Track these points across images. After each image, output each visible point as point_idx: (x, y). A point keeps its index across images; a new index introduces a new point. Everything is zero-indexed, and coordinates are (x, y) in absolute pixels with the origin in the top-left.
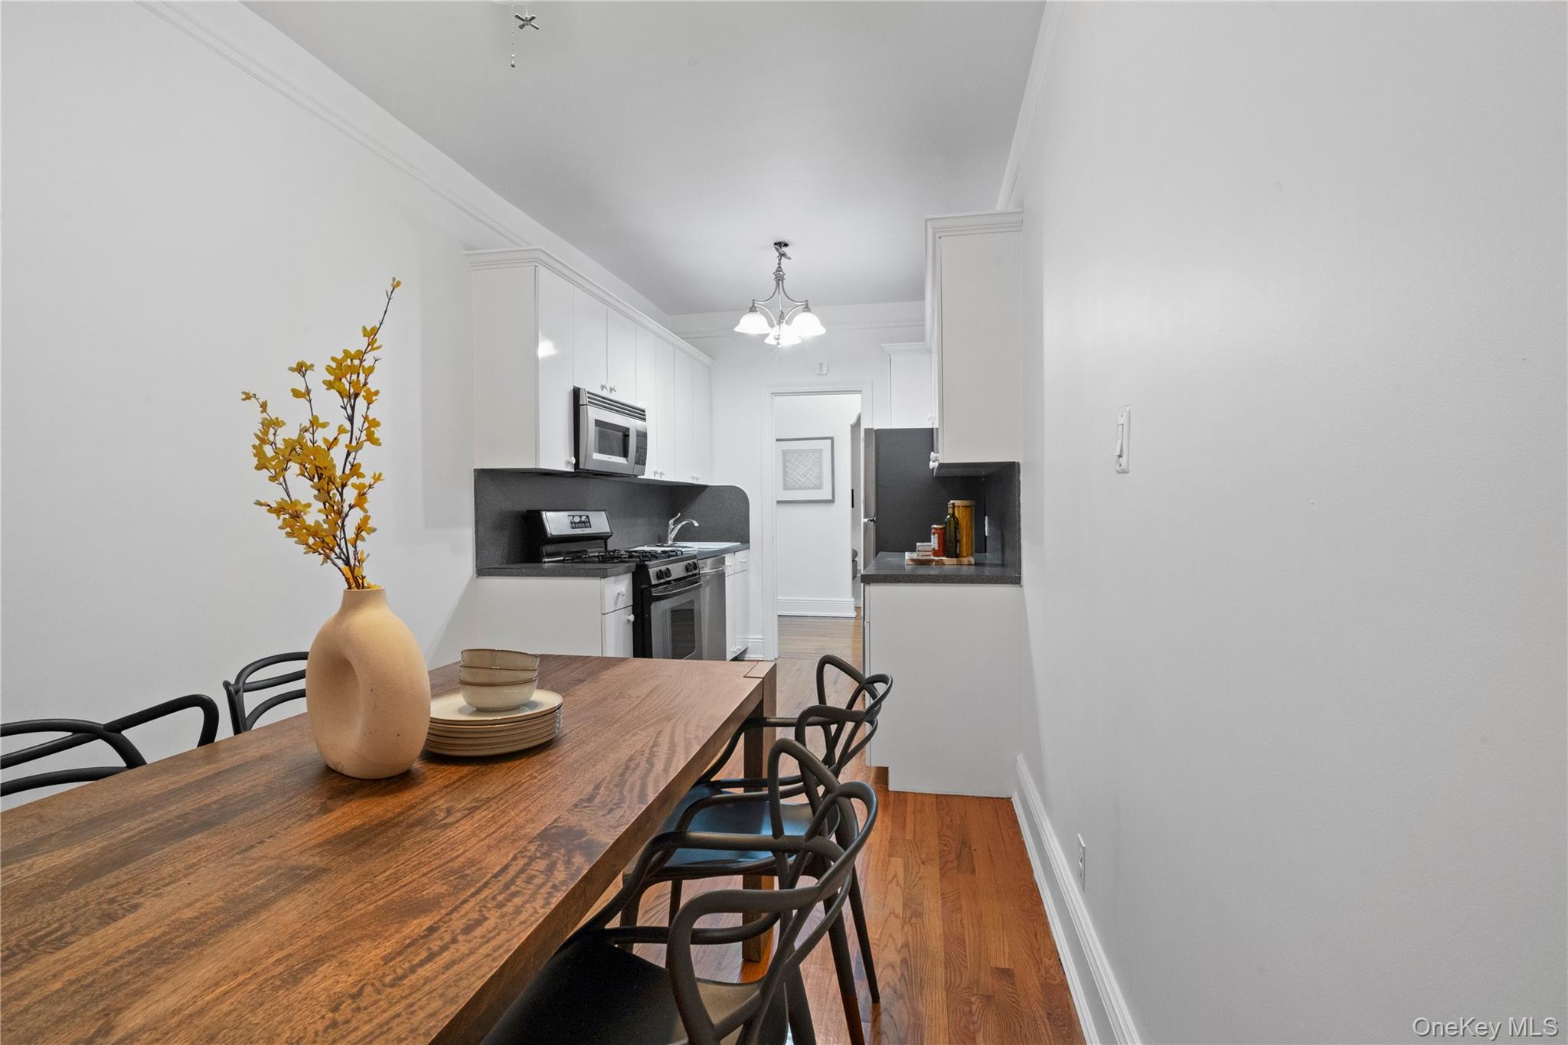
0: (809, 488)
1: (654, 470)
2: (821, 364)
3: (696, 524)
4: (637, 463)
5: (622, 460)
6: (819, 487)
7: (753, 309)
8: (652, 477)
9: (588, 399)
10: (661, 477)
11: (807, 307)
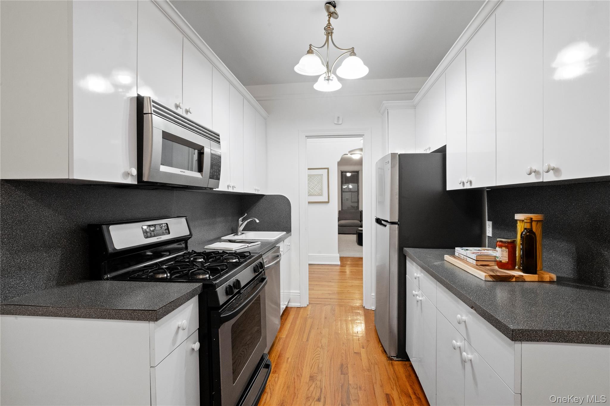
0: (315, 195)
1: (228, 184)
2: (338, 117)
3: (258, 221)
4: (211, 177)
5: (198, 175)
6: (321, 195)
7: (310, 52)
8: (226, 190)
9: (153, 108)
10: (233, 189)
11: (353, 52)
